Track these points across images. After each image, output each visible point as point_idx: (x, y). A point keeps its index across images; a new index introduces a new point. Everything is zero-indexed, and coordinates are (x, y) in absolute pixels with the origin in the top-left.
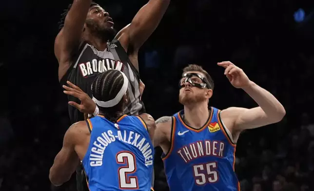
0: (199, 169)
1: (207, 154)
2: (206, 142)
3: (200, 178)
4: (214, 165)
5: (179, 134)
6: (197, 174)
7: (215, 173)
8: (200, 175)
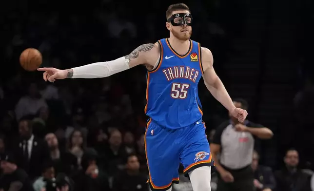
0: (176, 86)
1: (186, 77)
2: (188, 68)
3: (175, 93)
4: (187, 86)
5: (166, 58)
6: (173, 89)
7: (186, 92)
8: (176, 91)
